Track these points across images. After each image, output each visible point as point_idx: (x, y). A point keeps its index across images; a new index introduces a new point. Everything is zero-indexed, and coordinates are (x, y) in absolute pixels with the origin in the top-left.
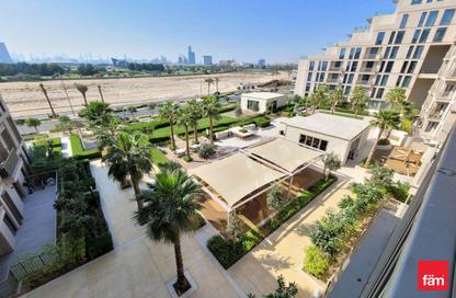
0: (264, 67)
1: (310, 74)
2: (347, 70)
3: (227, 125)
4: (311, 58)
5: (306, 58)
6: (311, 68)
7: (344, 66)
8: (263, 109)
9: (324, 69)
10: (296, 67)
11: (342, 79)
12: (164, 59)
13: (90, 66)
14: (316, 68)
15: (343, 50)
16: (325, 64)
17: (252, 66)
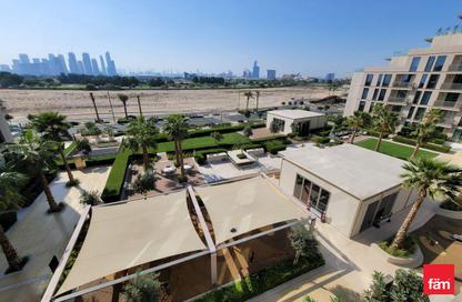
0: (330, 82)
1: (366, 90)
2: (421, 86)
3: (229, 147)
4: (369, 70)
5: (362, 70)
6: (368, 84)
7: (417, 81)
8: (288, 130)
9: (385, 84)
10: (348, 82)
11: (411, 98)
12: (231, 73)
13: (159, 78)
14: (374, 83)
15: (416, 60)
16: (388, 77)
17: (316, 81)
